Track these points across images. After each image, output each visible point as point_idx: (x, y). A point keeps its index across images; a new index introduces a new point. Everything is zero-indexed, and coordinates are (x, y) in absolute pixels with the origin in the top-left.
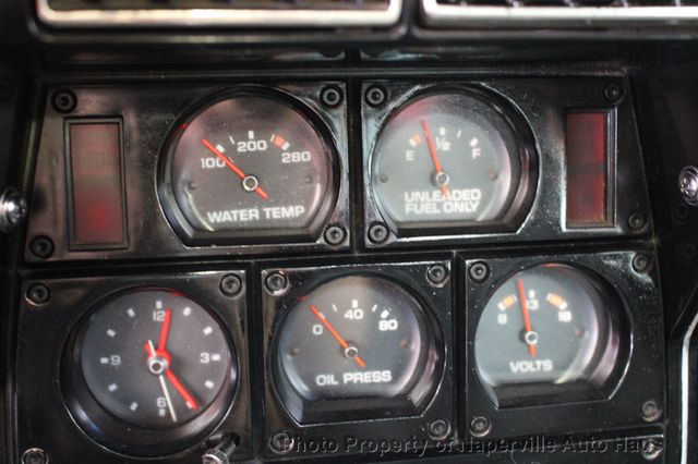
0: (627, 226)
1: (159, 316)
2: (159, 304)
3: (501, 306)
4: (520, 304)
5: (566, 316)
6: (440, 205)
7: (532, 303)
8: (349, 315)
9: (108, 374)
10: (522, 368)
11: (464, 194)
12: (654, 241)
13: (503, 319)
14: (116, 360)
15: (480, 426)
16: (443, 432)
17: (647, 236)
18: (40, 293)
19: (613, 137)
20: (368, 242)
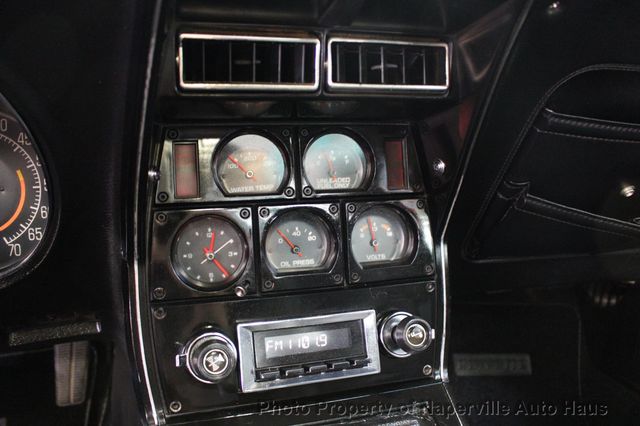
0: (414, 189)
1: (209, 235)
2: (210, 230)
3: (362, 230)
4: (370, 229)
5: (390, 234)
6: (332, 185)
7: (375, 229)
8: (294, 234)
9: (187, 263)
10: (372, 258)
11: (343, 179)
12: (425, 196)
13: (362, 236)
14: (190, 256)
15: (356, 277)
16: (339, 280)
17: (422, 193)
18: (162, 217)
19: (405, 151)
20: (304, 196)
